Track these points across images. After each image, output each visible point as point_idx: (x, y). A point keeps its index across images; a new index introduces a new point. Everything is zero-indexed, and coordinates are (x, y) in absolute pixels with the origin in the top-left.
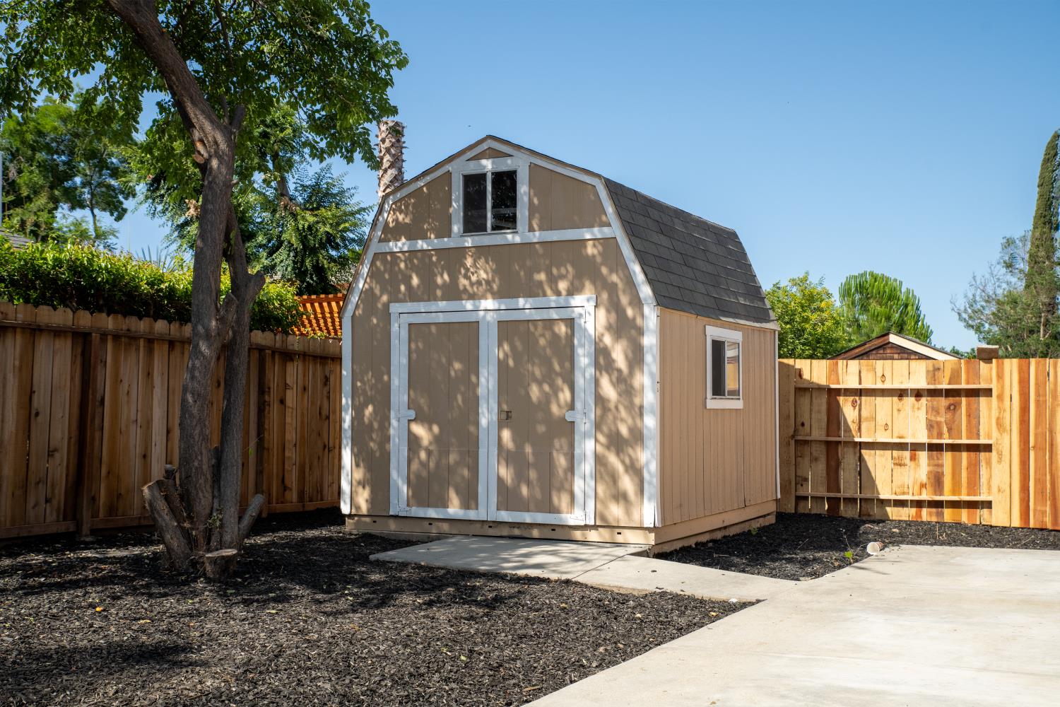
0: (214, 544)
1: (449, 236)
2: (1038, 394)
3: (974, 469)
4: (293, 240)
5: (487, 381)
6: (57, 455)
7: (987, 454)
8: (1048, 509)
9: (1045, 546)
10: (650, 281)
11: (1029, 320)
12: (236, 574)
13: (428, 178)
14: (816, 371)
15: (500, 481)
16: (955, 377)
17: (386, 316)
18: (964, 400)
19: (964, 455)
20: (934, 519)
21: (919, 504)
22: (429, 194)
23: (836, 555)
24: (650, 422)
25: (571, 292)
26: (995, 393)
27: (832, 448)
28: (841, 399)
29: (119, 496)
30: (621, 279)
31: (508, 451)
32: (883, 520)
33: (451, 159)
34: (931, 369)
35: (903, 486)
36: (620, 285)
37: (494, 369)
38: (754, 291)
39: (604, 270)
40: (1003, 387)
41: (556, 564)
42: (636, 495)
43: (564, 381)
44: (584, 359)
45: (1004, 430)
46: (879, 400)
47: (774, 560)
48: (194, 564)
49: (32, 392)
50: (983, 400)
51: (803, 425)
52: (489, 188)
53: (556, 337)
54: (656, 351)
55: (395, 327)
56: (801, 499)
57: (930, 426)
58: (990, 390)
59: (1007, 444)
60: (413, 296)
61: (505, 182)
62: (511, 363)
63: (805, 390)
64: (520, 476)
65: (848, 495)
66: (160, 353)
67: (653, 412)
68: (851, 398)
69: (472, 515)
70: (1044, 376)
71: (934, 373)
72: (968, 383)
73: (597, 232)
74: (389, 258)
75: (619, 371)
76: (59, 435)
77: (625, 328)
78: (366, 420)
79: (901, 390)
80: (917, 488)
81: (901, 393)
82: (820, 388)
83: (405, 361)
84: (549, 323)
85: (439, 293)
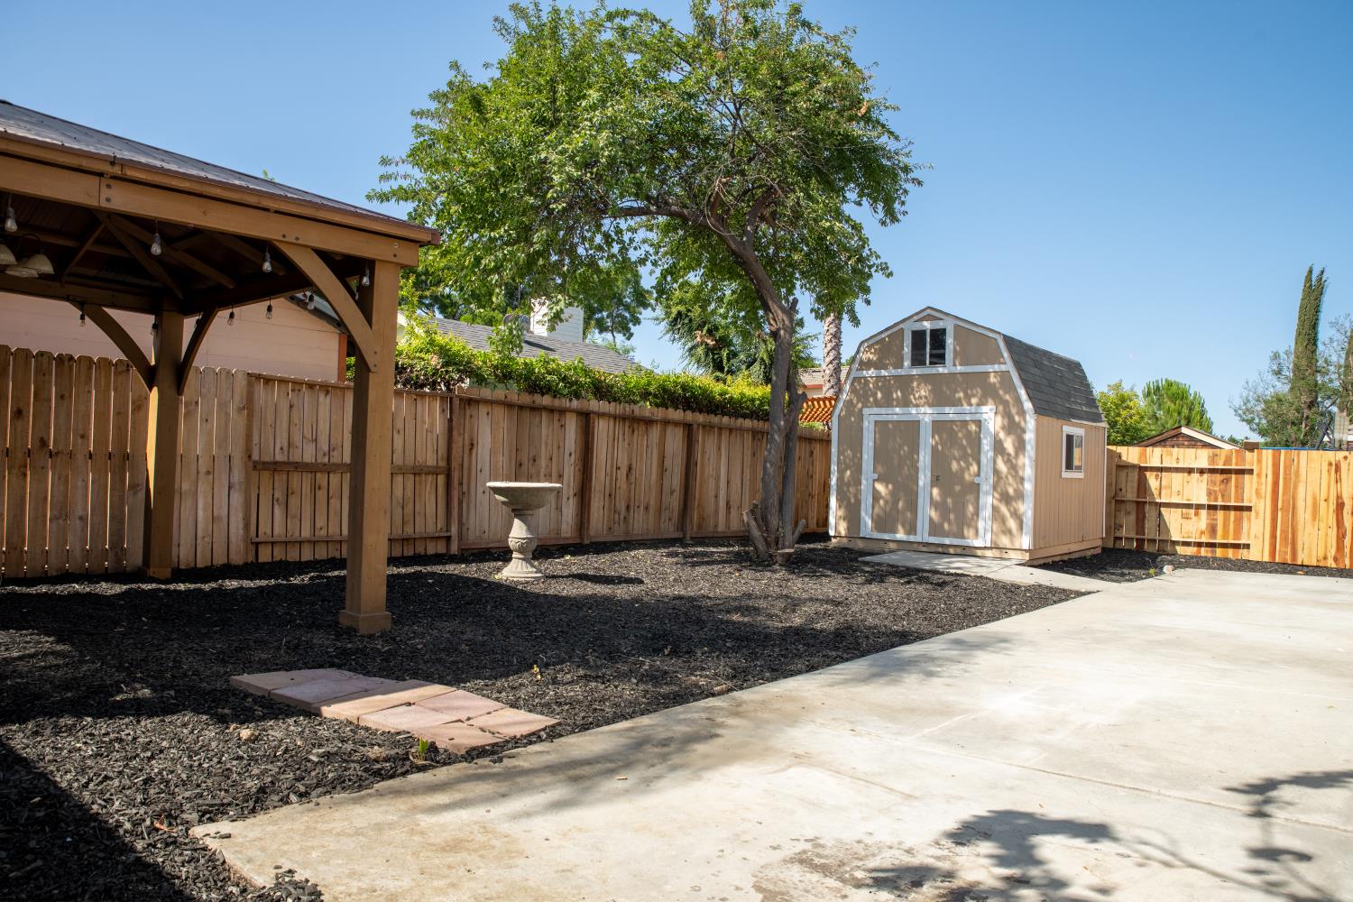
0: (780, 546)
1: (902, 368)
2: (1285, 474)
3: (1238, 522)
4: (765, 358)
5: (925, 459)
6: (675, 494)
7: (1248, 513)
8: (1289, 550)
9: (1284, 572)
10: (1031, 398)
11: (1292, 415)
12: (793, 563)
13: (889, 332)
14: (1131, 454)
15: (931, 519)
16: (1228, 461)
17: (860, 416)
18: (1233, 476)
19: (1232, 513)
20: (1209, 555)
21: (1199, 545)
22: (889, 342)
23: (1143, 572)
24: (1028, 487)
25: (979, 404)
26: (1255, 472)
27: (1140, 506)
28: (1148, 474)
29: (704, 519)
30: (1012, 398)
31: (936, 502)
32: (1174, 554)
33: (904, 321)
34: (1211, 455)
35: (1188, 533)
36: (1011, 401)
37: (929, 451)
38: (1092, 402)
39: (1001, 392)
40: (1261, 468)
41: (970, 568)
42: (1017, 530)
43: (973, 459)
44: (986, 445)
45: (1261, 497)
46: (1174, 475)
47: (1102, 573)
48: (771, 556)
49: (664, 457)
50: (1247, 477)
51: (1121, 490)
52: (928, 339)
53: (969, 432)
54: (1033, 443)
55: (866, 424)
56: (1118, 539)
57: (1209, 493)
58: (1252, 470)
59: (1263, 506)
60: (877, 404)
61: (938, 336)
62: (940, 447)
63: (1122, 466)
64: (944, 517)
65: (1149, 537)
66: (725, 435)
67: (1030, 480)
68: (1155, 473)
69: (912, 538)
70: (1290, 462)
71: (1213, 459)
72: (1237, 464)
73: (996, 367)
74: (863, 381)
75: (1009, 455)
76: (676, 483)
77: (1014, 428)
78: (846, 480)
79: (1189, 468)
80: (1199, 533)
81: (1190, 471)
82: (1134, 466)
83: (871, 444)
84: (965, 423)
85: (895, 403)
